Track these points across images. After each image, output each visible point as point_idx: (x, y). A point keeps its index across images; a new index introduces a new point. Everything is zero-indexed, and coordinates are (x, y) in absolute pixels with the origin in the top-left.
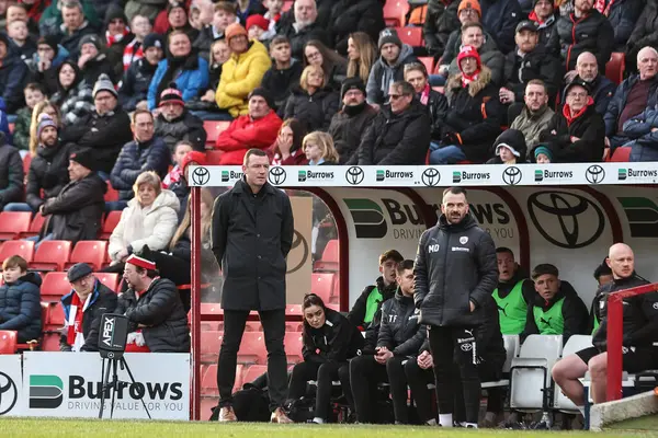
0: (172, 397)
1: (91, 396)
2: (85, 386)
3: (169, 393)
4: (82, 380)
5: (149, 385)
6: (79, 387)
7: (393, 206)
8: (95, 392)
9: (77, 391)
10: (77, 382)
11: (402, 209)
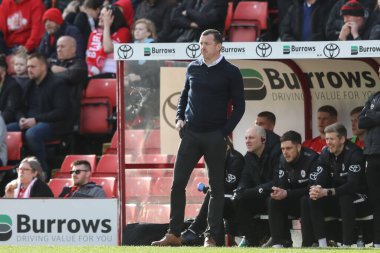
0: (103, 231)
1: (36, 231)
2: (31, 223)
3: (100, 227)
4: (27, 218)
5: (84, 221)
6: (25, 223)
7: (273, 74)
8: (39, 227)
9: (24, 227)
10: (23, 220)
11: (281, 77)
